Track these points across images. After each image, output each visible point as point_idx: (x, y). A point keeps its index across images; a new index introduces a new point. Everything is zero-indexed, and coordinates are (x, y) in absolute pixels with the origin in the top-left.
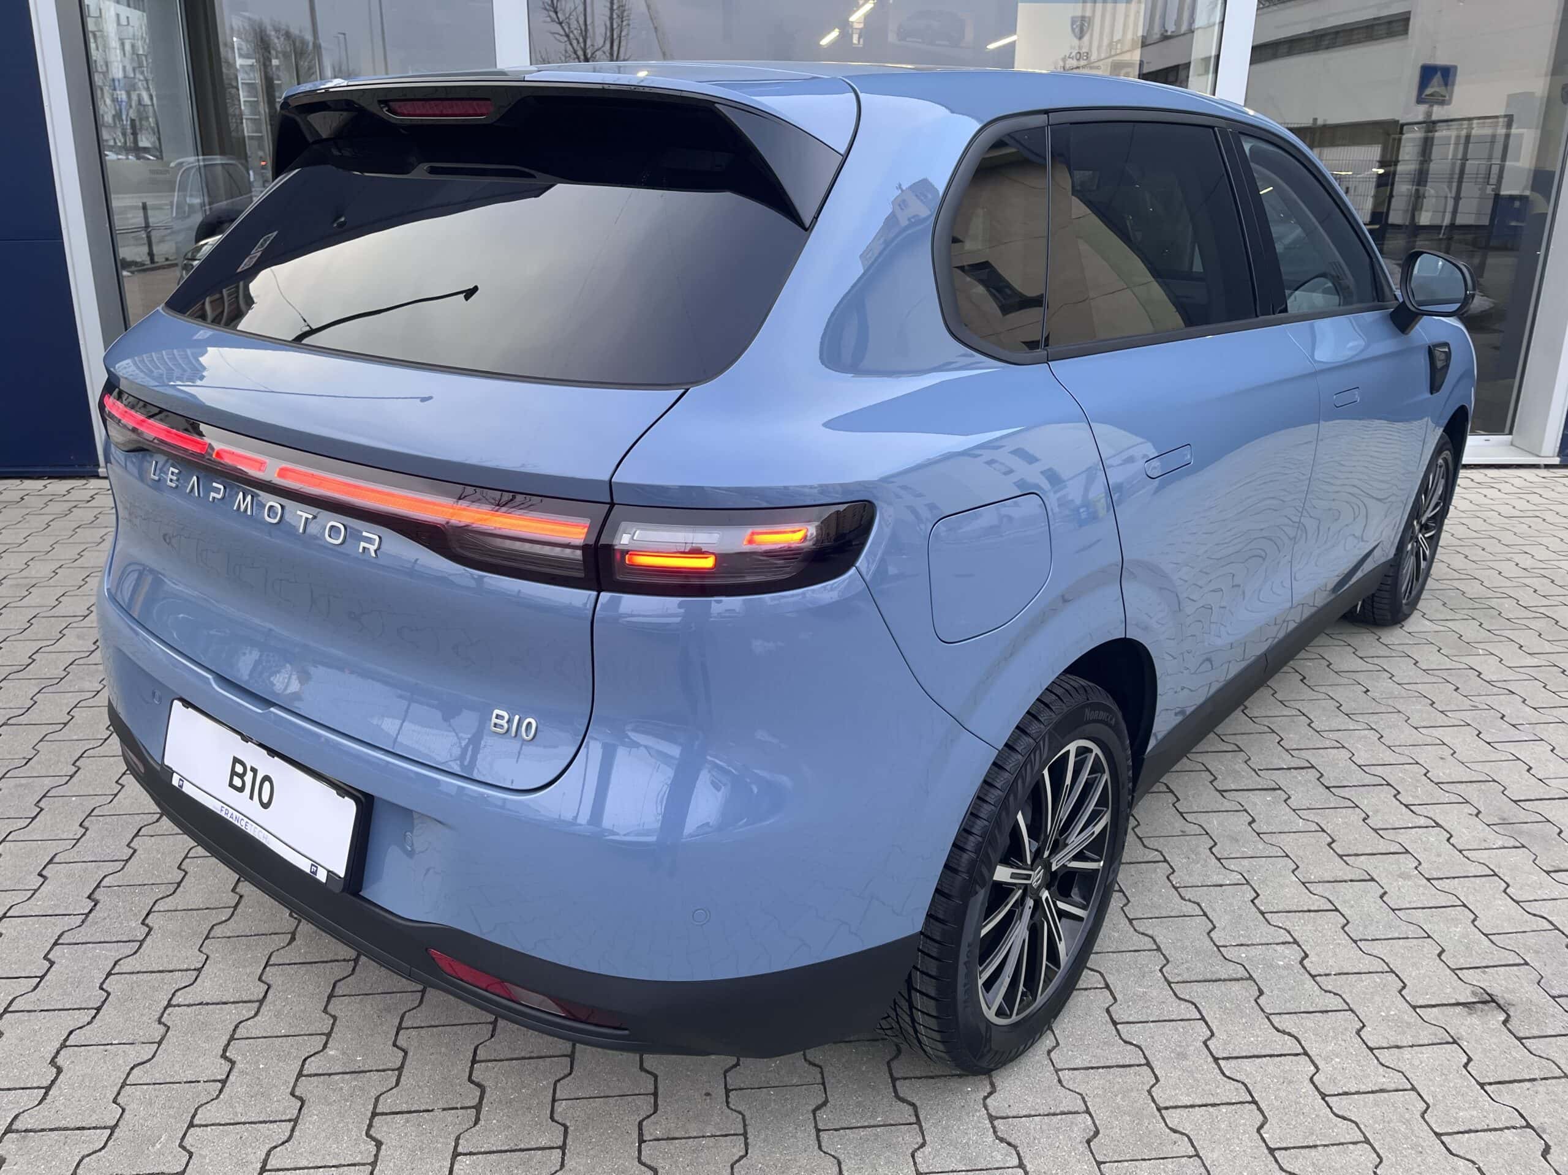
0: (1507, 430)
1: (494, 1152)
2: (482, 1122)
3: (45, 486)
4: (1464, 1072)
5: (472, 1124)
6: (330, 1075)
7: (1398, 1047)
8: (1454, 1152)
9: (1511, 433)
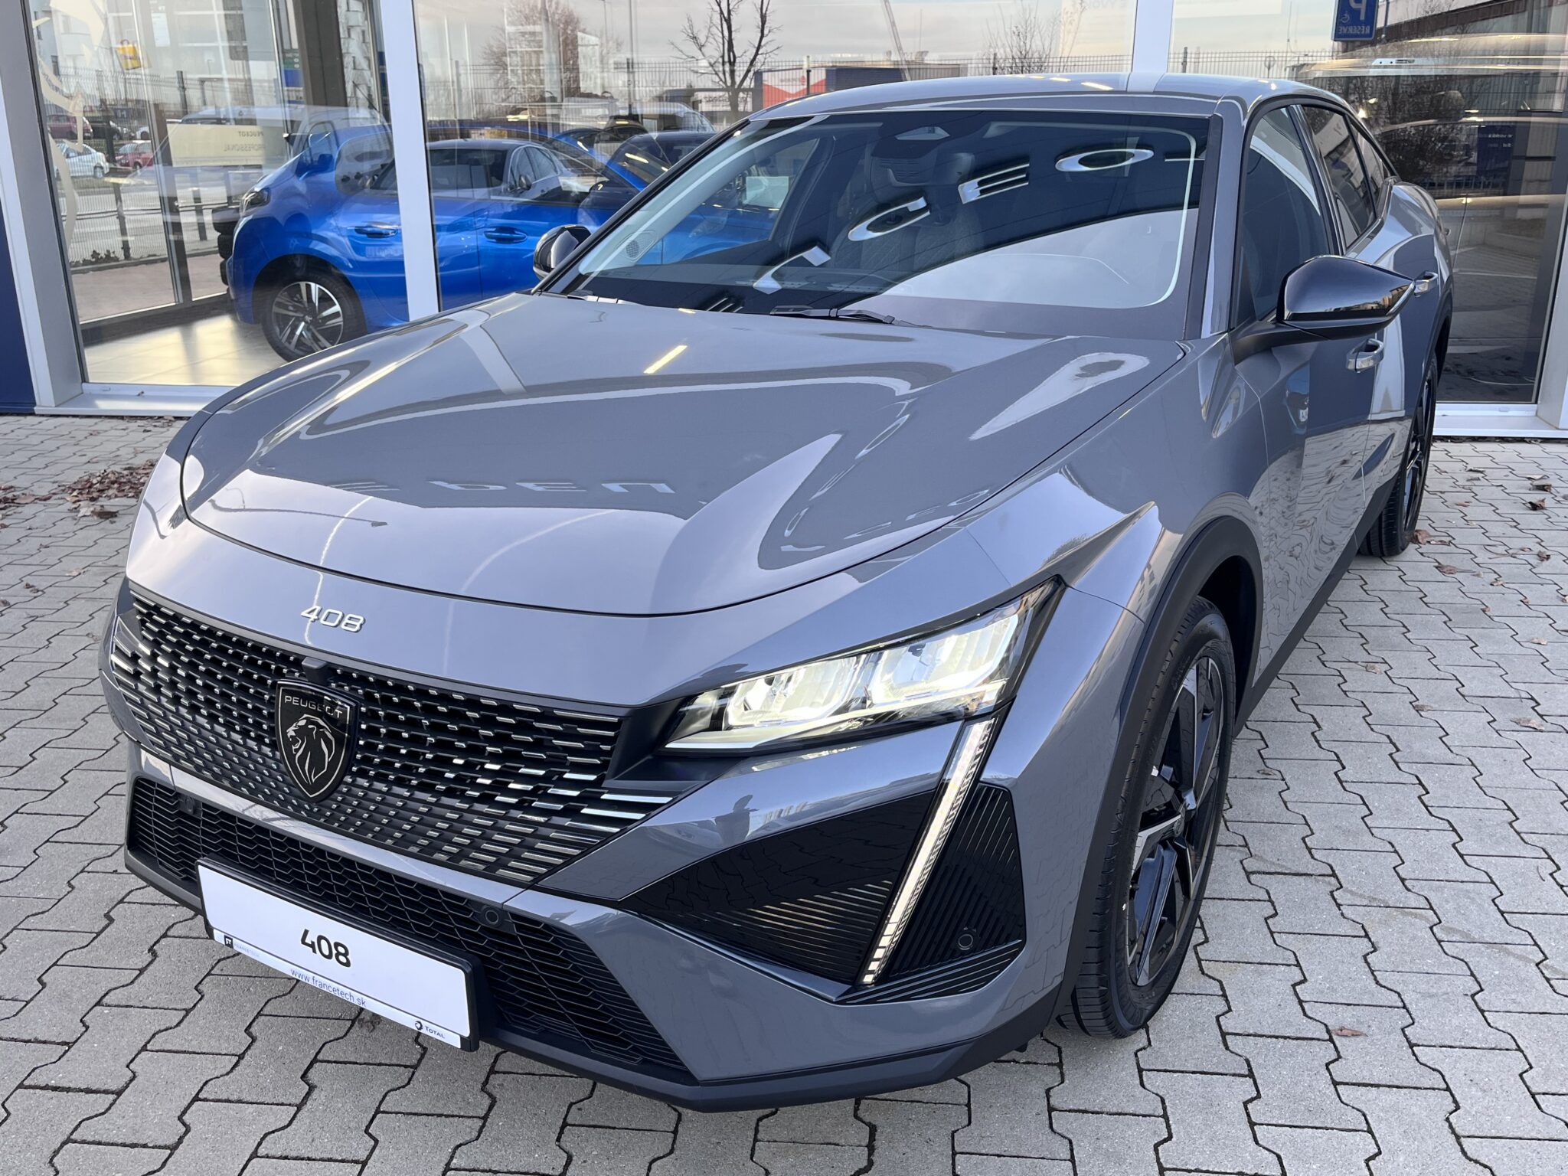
0: (1533, 400)
9: (1536, 403)
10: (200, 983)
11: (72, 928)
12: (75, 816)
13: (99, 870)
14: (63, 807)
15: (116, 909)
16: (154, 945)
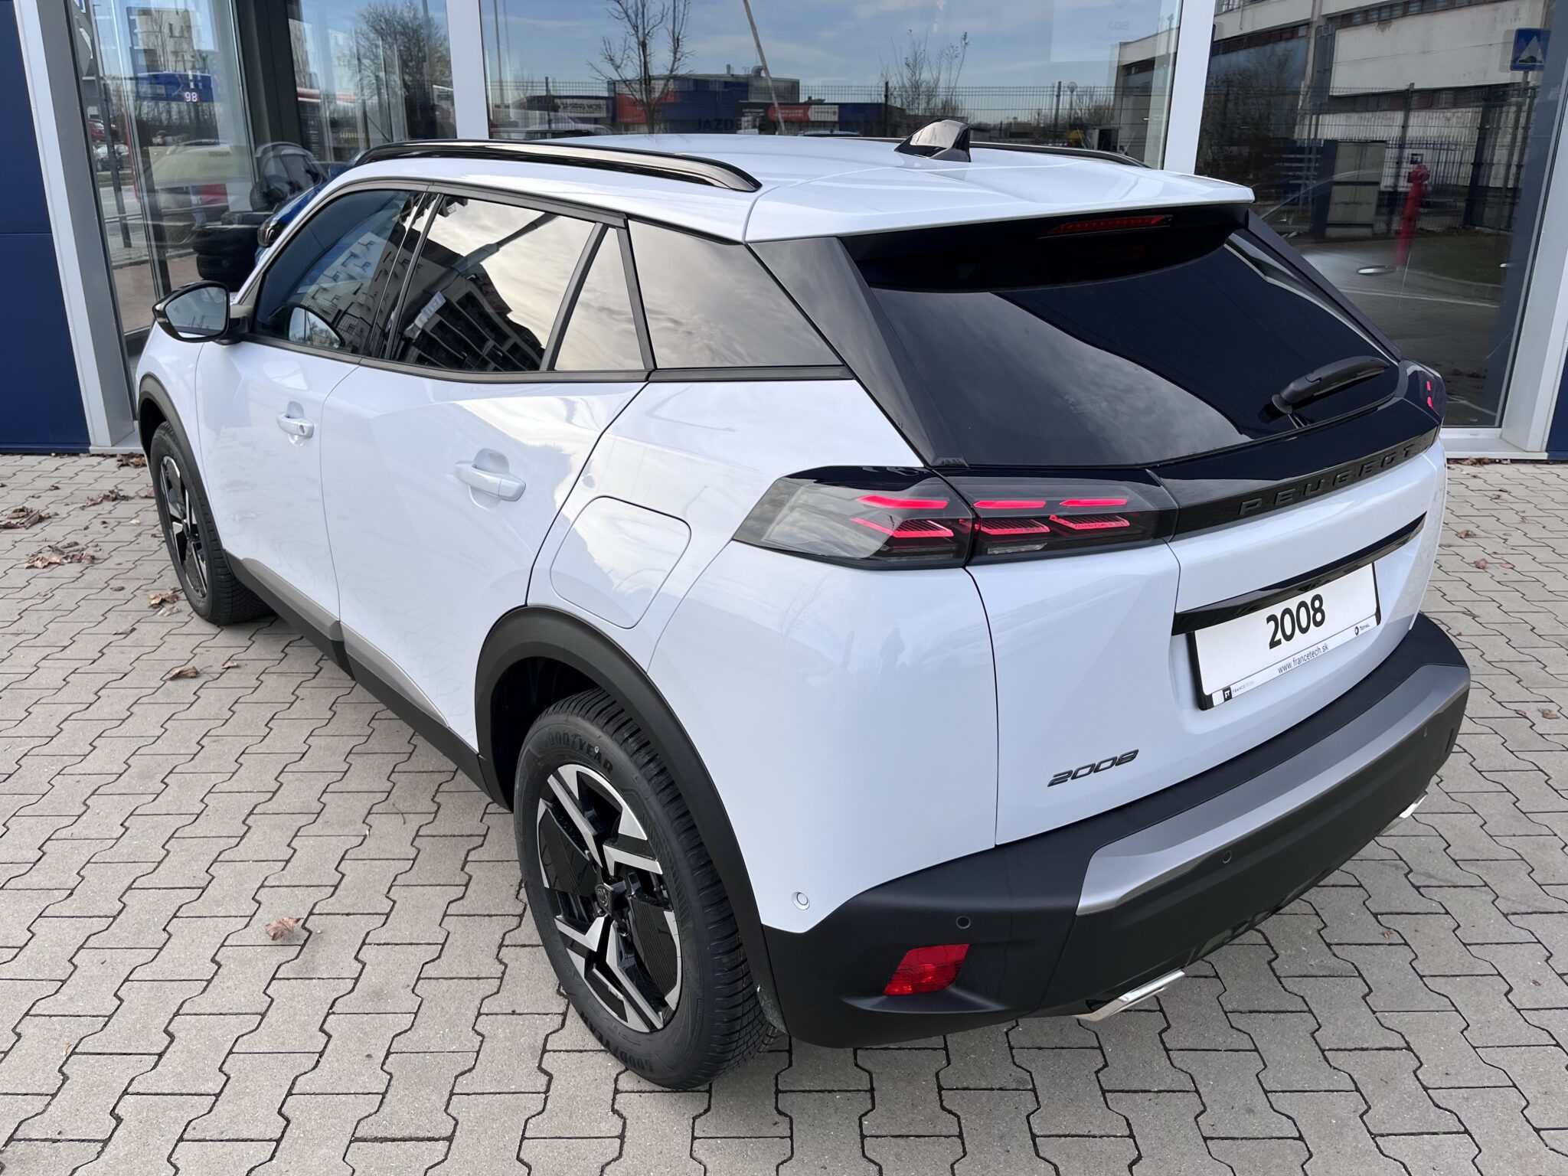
0: (1497, 423)
1: (158, 1094)
2: (159, 1068)
3: (40, 463)
4: (1094, 1077)
5: (150, 1068)
6: (50, 1016)
7: (1040, 1048)
8: (1041, 1154)
9: (1500, 426)
10: (691, 1150)
11: (513, 1088)
12: (429, 944)
13: (495, 1011)
14: (411, 934)
15: (544, 1059)
16: (613, 1104)
